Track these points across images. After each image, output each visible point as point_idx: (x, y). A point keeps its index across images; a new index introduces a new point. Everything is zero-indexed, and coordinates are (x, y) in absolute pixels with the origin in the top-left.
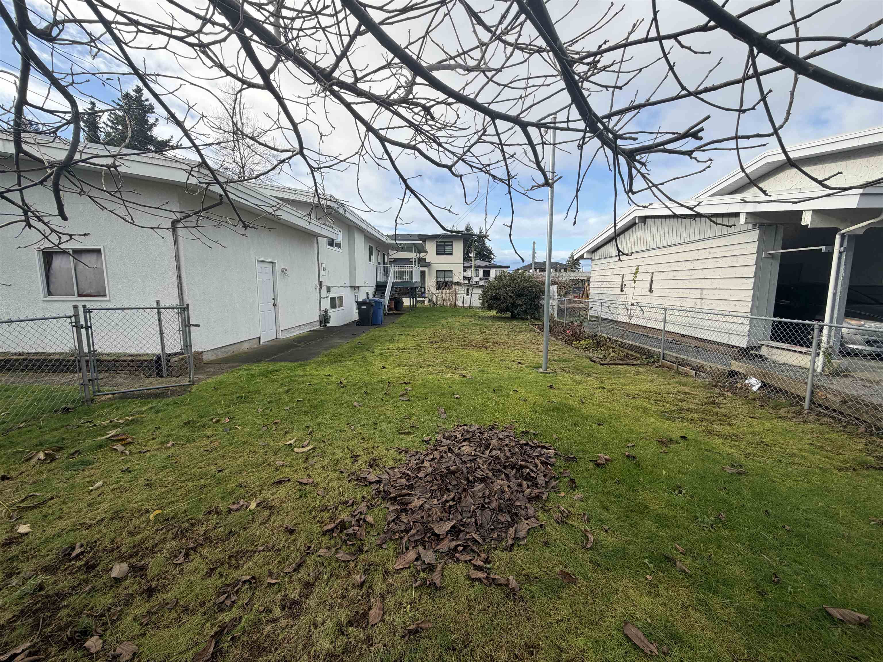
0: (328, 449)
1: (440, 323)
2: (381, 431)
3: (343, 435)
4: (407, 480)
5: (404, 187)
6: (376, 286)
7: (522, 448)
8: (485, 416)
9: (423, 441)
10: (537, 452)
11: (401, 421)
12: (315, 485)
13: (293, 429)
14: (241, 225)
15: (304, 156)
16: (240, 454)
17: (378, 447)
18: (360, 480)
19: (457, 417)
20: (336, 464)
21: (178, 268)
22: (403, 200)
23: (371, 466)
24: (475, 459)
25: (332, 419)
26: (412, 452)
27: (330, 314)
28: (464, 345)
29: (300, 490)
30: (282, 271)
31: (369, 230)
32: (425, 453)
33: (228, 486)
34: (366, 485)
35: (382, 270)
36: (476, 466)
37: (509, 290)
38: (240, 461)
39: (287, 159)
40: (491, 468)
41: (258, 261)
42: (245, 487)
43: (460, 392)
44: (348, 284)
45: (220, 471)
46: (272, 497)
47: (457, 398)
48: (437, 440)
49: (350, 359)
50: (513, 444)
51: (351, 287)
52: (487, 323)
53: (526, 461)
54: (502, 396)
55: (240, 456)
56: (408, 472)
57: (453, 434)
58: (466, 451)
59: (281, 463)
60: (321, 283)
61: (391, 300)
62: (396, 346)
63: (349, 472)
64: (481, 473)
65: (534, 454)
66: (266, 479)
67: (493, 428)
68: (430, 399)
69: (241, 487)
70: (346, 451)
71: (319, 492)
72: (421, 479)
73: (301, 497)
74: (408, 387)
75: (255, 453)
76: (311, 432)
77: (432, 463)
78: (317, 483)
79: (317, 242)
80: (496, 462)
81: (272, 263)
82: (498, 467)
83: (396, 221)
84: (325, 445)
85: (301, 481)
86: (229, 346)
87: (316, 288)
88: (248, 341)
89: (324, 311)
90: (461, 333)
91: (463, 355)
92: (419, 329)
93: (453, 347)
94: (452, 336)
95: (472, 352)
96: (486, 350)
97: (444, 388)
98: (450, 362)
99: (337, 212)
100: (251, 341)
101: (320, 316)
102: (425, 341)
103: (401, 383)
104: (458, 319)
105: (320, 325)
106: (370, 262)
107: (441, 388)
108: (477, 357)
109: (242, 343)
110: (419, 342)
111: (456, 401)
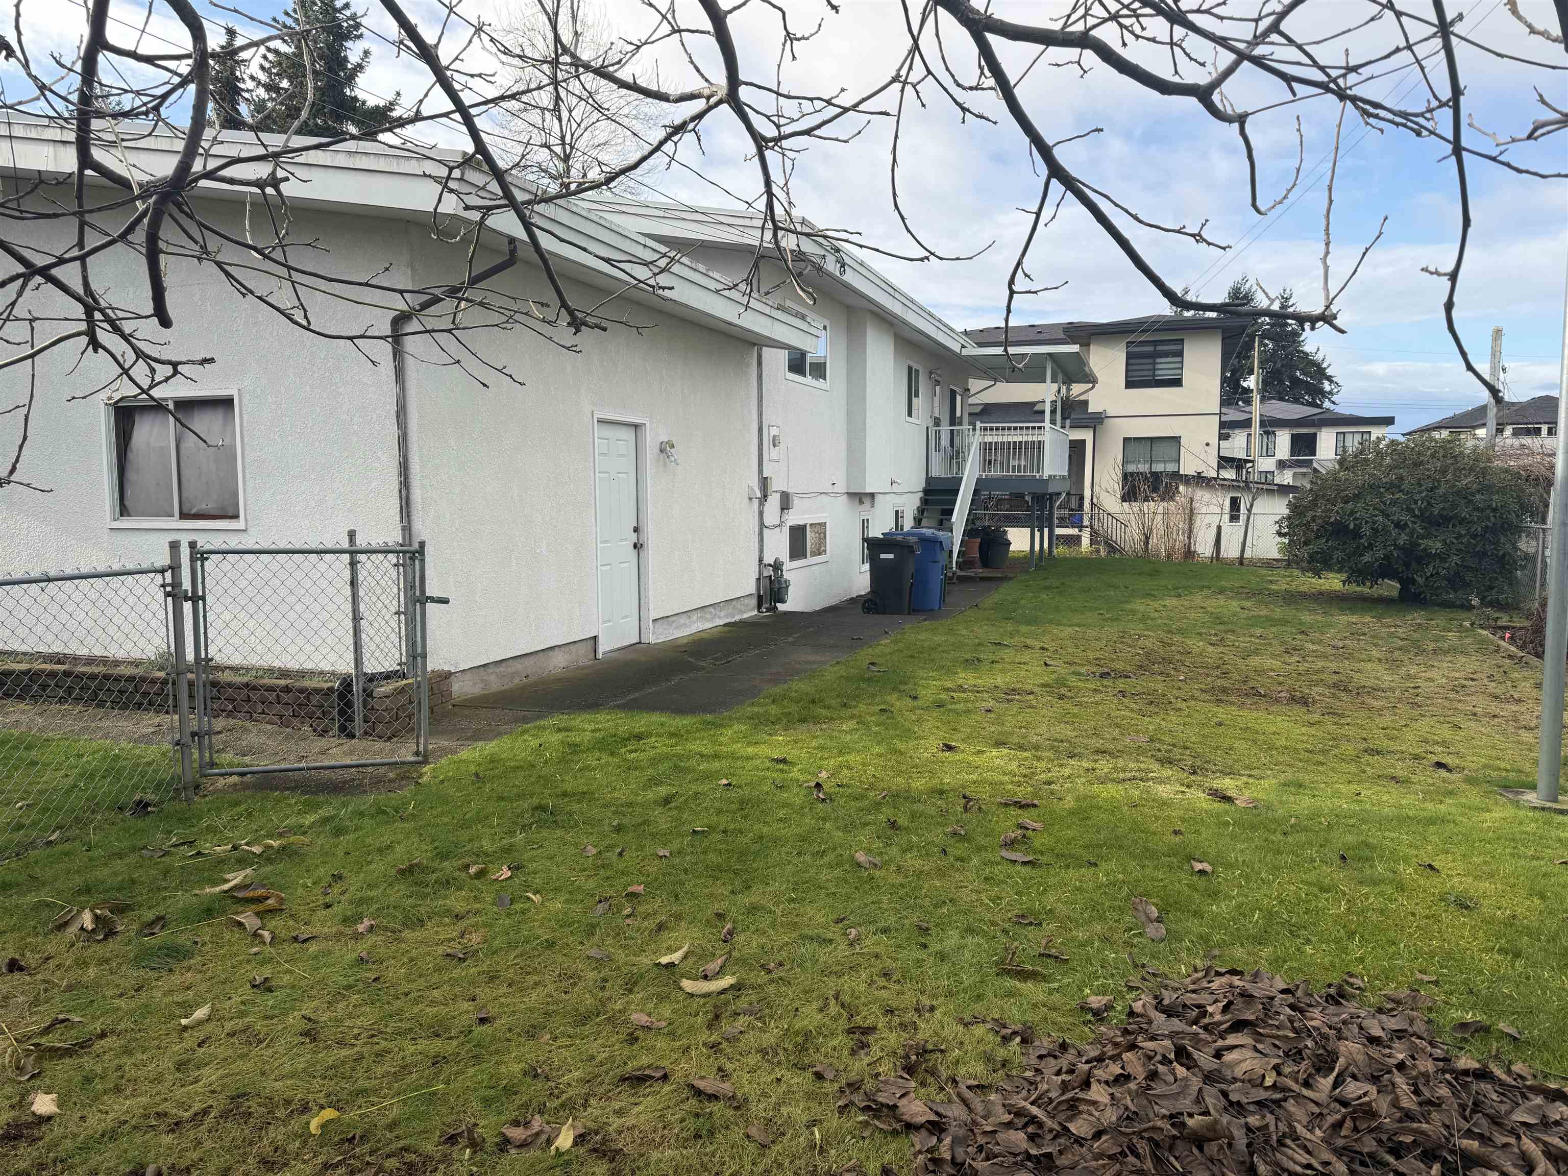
0: (778, 994)
1: (1134, 612)
2: (942, 957)
3: (824, 955)
4: (1032, 1138)
5: (1043, 170)
6: (926, 491)
7: (1465, 1086)
8: (1308, 949)
9: (1084, 1008)
10: (1531, 1111)
11: (1005, 932)
12: (739, 1104)
13: (678, 917)
14: (565, 319)
15: (739, 109)
16: (536, 978)
17: (932, 1009)
18: (875, 1109)
19: (1204, 939)
20: (802, 1049)
22: (1038, 214)
23: (910, 1069)
24: (1277, 1102)
25: (793, 900)
26: (1044, 1044)
27: (786, 575)
28: (1224, 690)
29: (697, 1115)
30: (662, 451)
31: (912, 318)
32: (1094, 1053)
33: (503, 1069)
34: (895, 1133)
35: (945, 441)
36: (1283, 1127)
37: (1394, 502)
38: (534, 998)
39: (693, 119)
40: (1340, 1142)
41: (600, 421)
42: (547, 1079)
43: (1213, 852)
44: (841, 488)
45: (482, 1021)
46: (616, 1123)
47: (1202, 872)
48: (1131, 1013)
49: (846, 713)
50: (1428, 1066)
51: (850, 495)
52: (1306, 617)
53: (1484, 1139)
54: (1375, 882)
55: (536, 984)
56: (1035, 1110)
57: (1191, 998)
58: (1245, 1066)
59: (644, 1019)
60: (764, 483)
61: (969, 533)
62: (985, 681)
63: (843, 1081)
64: (1303, 1158)
65: (1520, 1116)
66: (601, 1064)
67: (1342, 994)
68: (1103, 866)
69: (536, 1076)
70: (834, 1008)
71: (753, 1131)
72: (1079, 1141)
73: (698, 1136)
74: (1026, 818)
75: (574, 978)
76: (730, 933)
77: (1117, 1091)
78: (746, 1100)
79: (760, 364)
80: (1363, 1125)
81: (636, 427)
82: (1369, 1145)
83: (1012, 282)
84: (772, 981)
85: (700, 1084)
86: (518, 660)
87: (750, 499)
88: (567, 649)
89: (770, 565)
90: (1211, 649)
91: (1220, 724)
92: (1061, 628)
93: (1182, 694)
94: (1178, 657)
95: (1254, 714)
96: (1304, 709)
97: (1155, 834)
98: (1174, 745)
99: (819, 269)
100: (572, 647)
101: (758, 580)
102: (1083, 670)
103: (1006, 805)
104: (1198, 599)
105: (759, 606)
106: (908, 419)
107: (1142, 831)
108: (1274, 734)
109: (551, 653)
110: (1063, 671)
111: (1200, 881)
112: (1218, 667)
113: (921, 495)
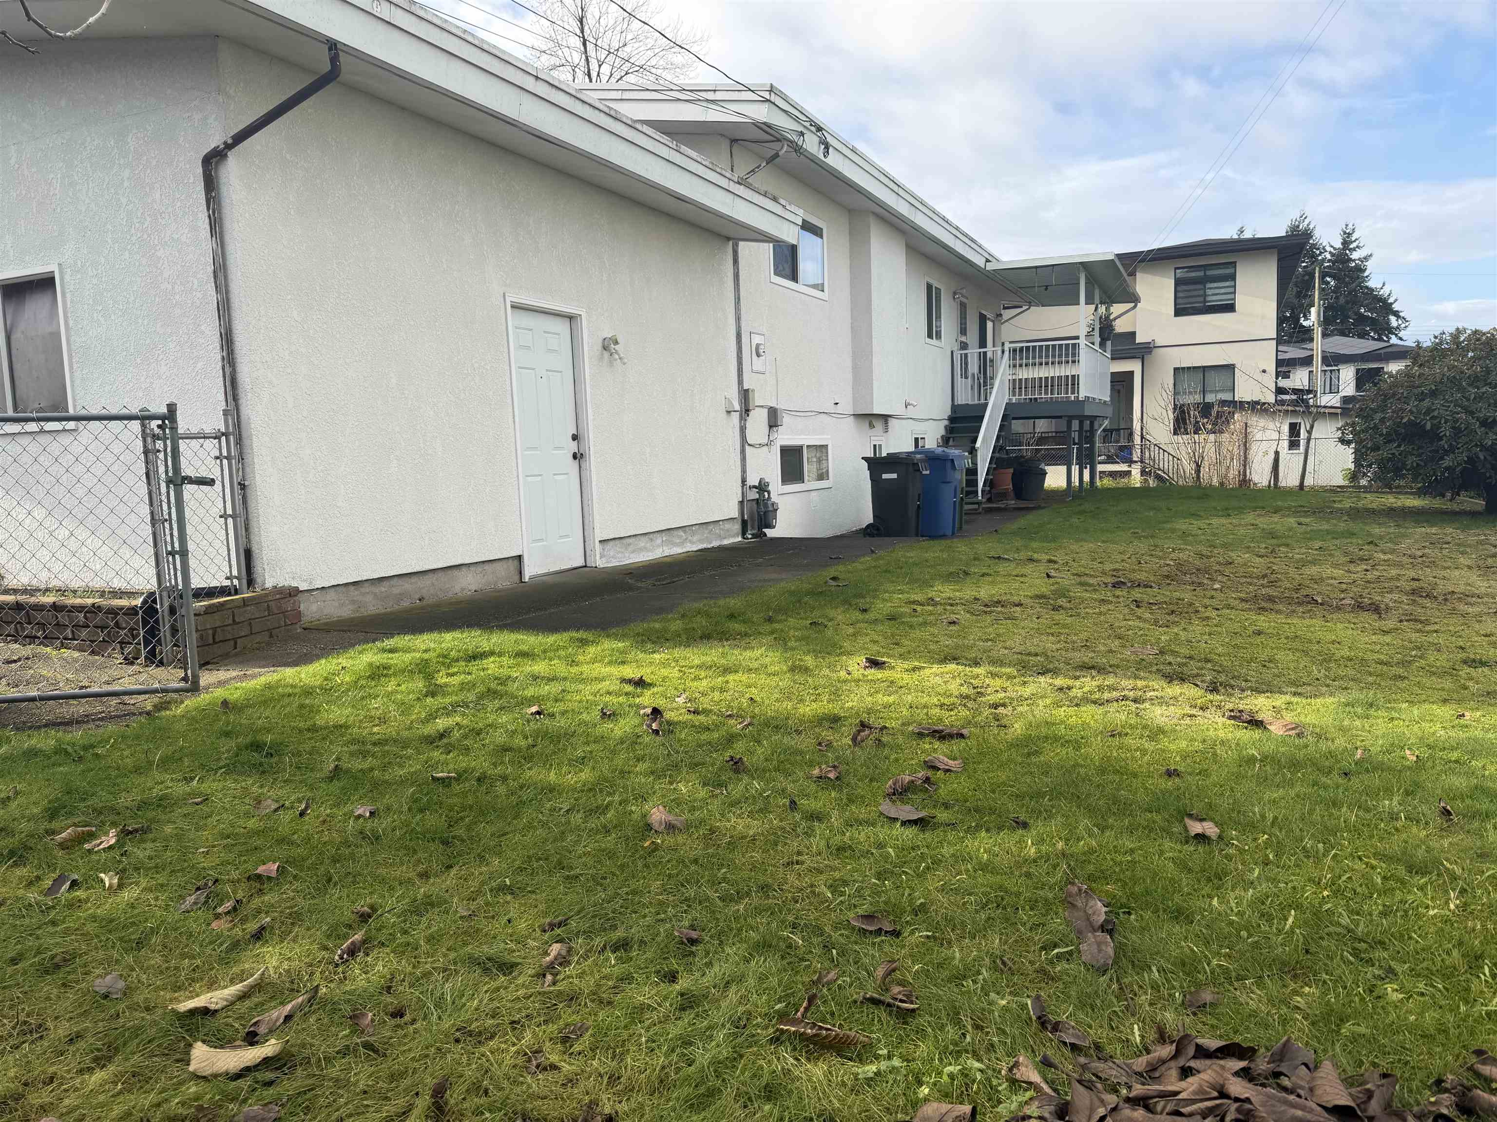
1: (1173, 531)
6: (952, 419)
21: (224, 309)
27: (774, 498)
28: (1271, 599)
30: (605, 348)
31: (921, 221)
35: (974, 367)
41: (515, 307)
43: (1225, 803)
44: (847, 407)
47: (1201, 838)
49: (768, 627)
51: (858, 416)
52: (1377, 530)
60: (745, 395)
61: (998, 462)
62: (968, 592)
68: (1038, 828)
79: (736, 261)
81: (571, 318)
86: (406, 579)
87: (729, 412)
88: (479, 568)
89: (755, 487)
90: (1258, 560)
91: (1259, 633)
92: (1083, 543)
93: (1214, 602)
94: (1218, 567)
95: (1307, 622)
96: (1376, 617)
97: (1135, 775)
98: (1191, 658)
99: (798, 149)
100: (486, 567)
101: (741, 503)
102: (1091, 581)
103: (921, 735)
104: (1250, 518)
105: (744, 533)
106: (928, 340)
107: (1116, 772)
108: (1333, 642)
109: (456, 572)
110: (1066, 580)
111: (1196, 853)
112: (1264, 576)
113: (946, 423)
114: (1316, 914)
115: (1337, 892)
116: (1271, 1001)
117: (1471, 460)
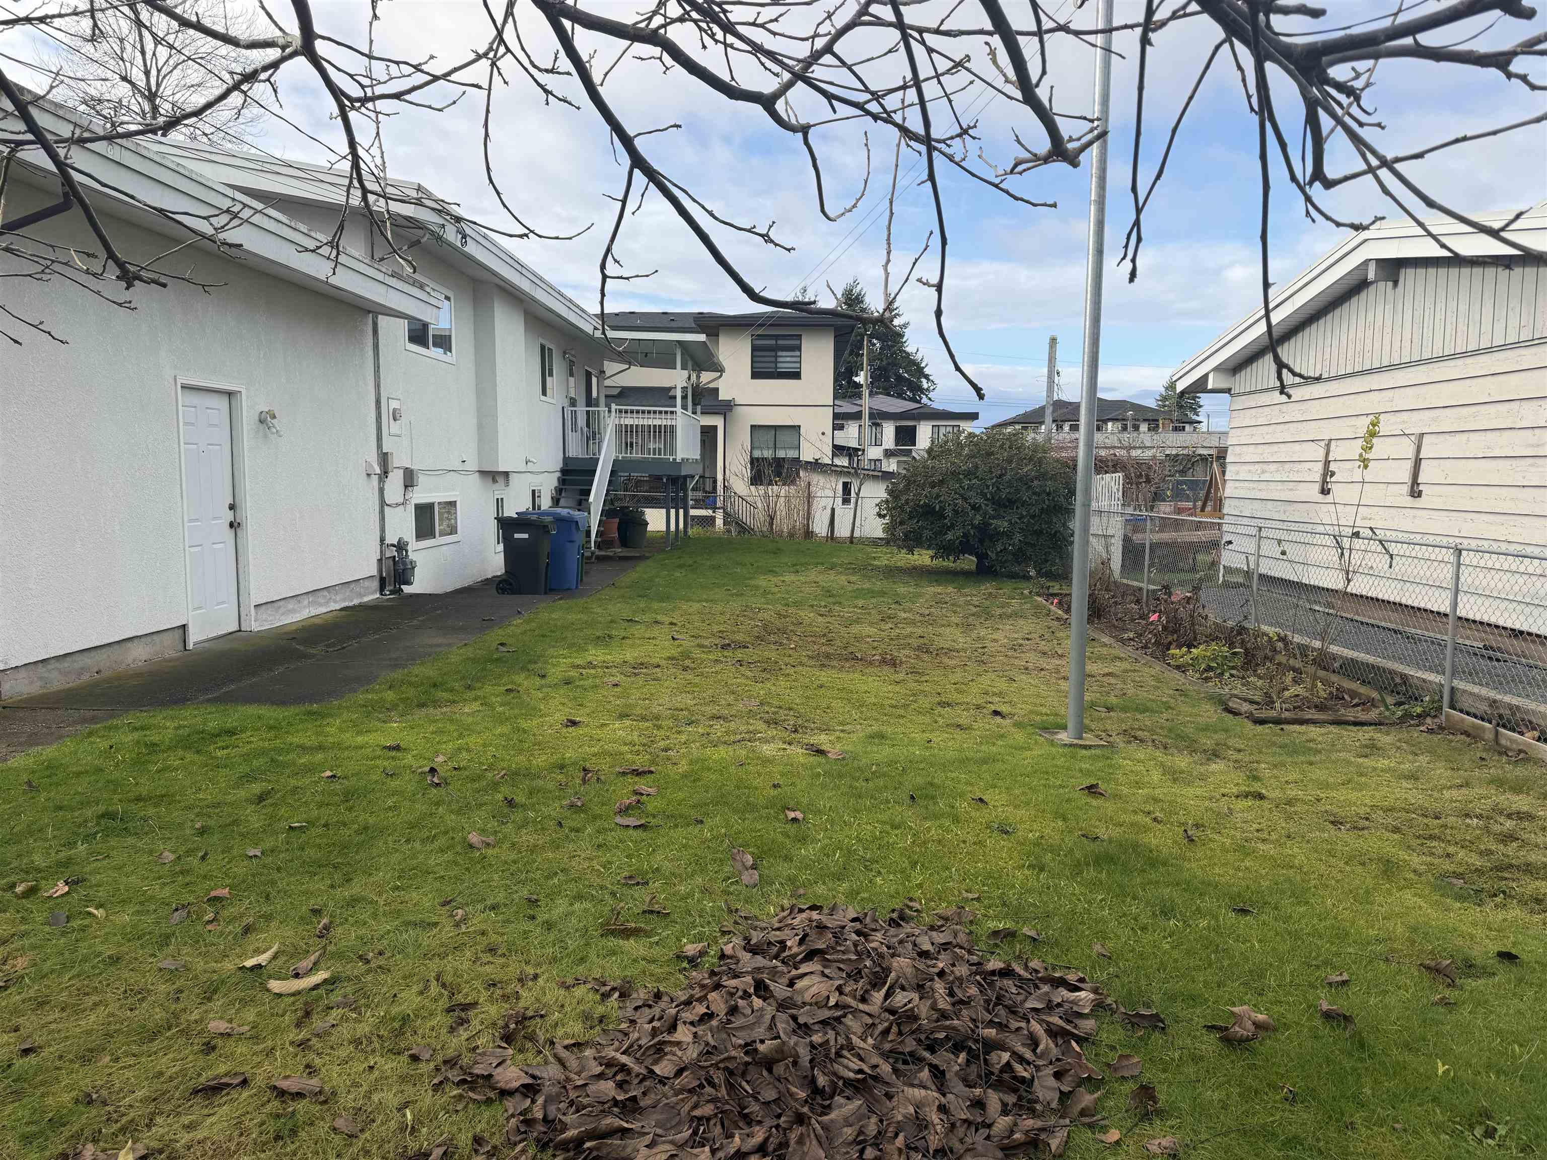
0: (377, 983)
1: (757, 587)
2: (549, 926)
3: (428, 939)
4: (620, 1085)
6: (564, 472)
7: (991, 984)
8: (879, 880)
9: (679, 957)
10: (1039, 999)
11: (613, 894)
12: (325, 1098)
13: (268, 918)
15: (316, 61)
16: (96, 998)
17: (536, 977)
18: (471, 1082)
19: (792, 880)
20: (399, 1033)
22: (624, 202)
23: (508, 1038)
24: (838, 1019)
25: (397, 888)
26: (641, 995)
27: (412, 556)
28: (828, 656)
29: (278, 1116)
30: (261, 422)
31: (541, 296)
32: (683, 996)
33: (50, 1101)
34: (489, 1102)
35: (581, 421)
36: (841, 1040)
37: (970, 488)
38: (92, 1019)
39: (265, 68)
40: (887, 1046)
41: (184, 387)
42: (105, 1103)
43: (805, 801)
44: (472, 465)
45: (26, 1052)
46: (185, 1138)
47: (795, 820)
48: (723, 956)
49: (470, 695)
50: (962, 970)
51: (482, 473)
52: (902, 589)
53: (1002, 1027)
54: (936, 817)
55: (96, 1005)
56: (624, 1059)
57: (775, 936)
58: (814, 990)
59: (222, 1026)
60: (384, 459)
61: (607, 513)
62: (615, 656)
63: (440, 1058)
64: (855, 1064)
65: (1030, 1004)
66: (171, 1079)
67: (902, 917)
68: (709, 822)
69: (90, 1102)
70: (434, 989)
71: (340, 1123)
72: (663, 1081)
73: (278, 1138)
74: (642, 784)
75: (143, 994)
76: (327, 928)
77: (700, 1030)
78: (334, 1094)
79: (375, 332)
80: (906, 1029)
81: (230, 394)
82: (910, 1045)
83: (603, 267)
84: (369, 971)
85: (284, 1084)
86: (86, 654)
87: (369, 475)
88: (149, 639)
89: (393, 545)
90: (820, 619)
91: (821, 686)
92: (690, 603)
93: (791, 661)
94: (792, 628)
95: (851, 676)
96: (892, 670)
97: (756, 788)
98: (780, 707)
99: (439, 238)
100: (155, 637)
101: (380, 561)
102: (706, 643)
103: (624, 773)
104: (813, 575)
105: (382, 588)
106: (543, 398)
107: (746, 787)
108: (866, 692)
109: (129, 645)
110: (688, 643)
111: (791, 829)
112: (824, 635)
113: (558, 474)
114: (849, 852)
115: (859, 840)
116: (829, 890)
117: (965, 535)
